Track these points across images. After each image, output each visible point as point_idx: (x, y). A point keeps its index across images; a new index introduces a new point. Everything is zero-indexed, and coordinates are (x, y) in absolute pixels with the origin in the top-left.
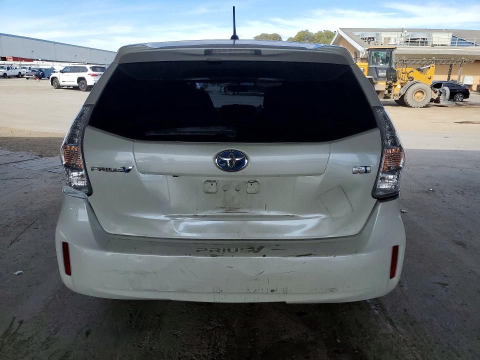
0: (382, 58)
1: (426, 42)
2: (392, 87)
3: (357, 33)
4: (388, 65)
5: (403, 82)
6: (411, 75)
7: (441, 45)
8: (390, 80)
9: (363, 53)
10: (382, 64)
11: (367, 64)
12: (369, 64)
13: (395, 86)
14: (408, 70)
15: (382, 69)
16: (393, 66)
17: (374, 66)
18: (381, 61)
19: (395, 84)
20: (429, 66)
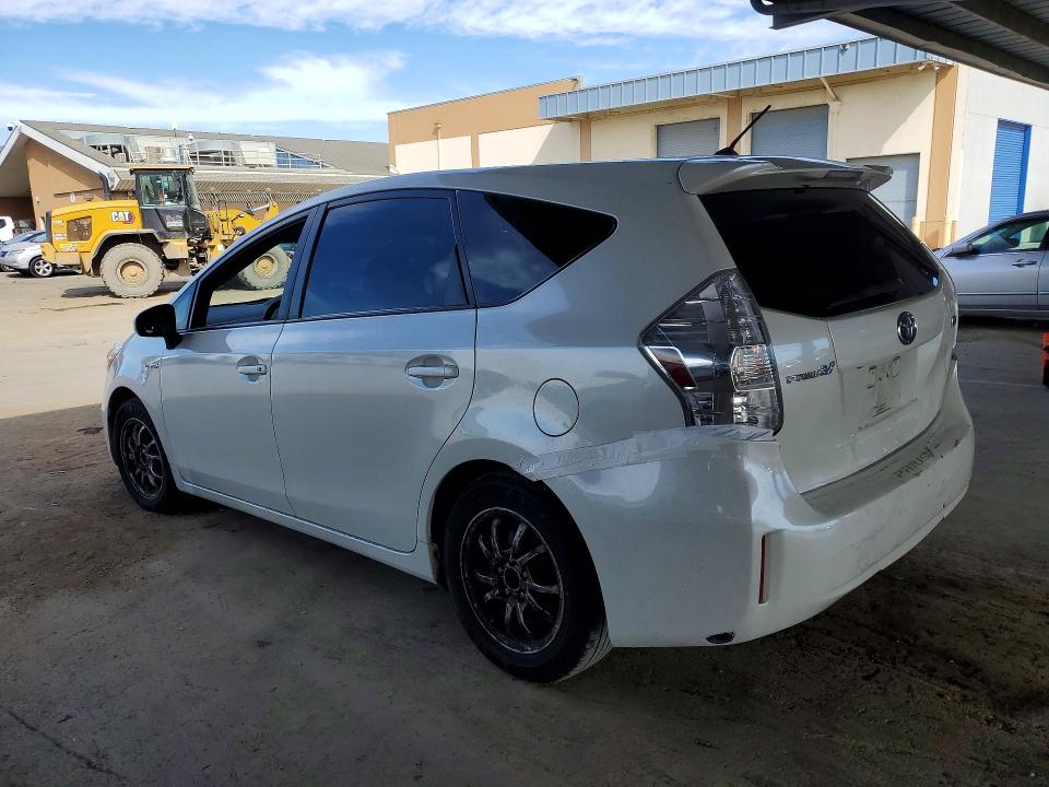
0: (166, 190)
1: (233, 160)
2: (206, 249)
3: (75, 135)
4: (183, 202)
5: (226, 238)
6: (239, 224)
7: (265, 166)
8: (197, 234)
9: (113, 180)
10: (168, 203)
11: (135, 203)
12: (140, 204)
13: (212, 247)
14: (232, 213)
15: (172, 213)
16: (197, 207)
17: (153, 207)
18: (166, 196)
19: (212, 243)
20: (267, 206)
